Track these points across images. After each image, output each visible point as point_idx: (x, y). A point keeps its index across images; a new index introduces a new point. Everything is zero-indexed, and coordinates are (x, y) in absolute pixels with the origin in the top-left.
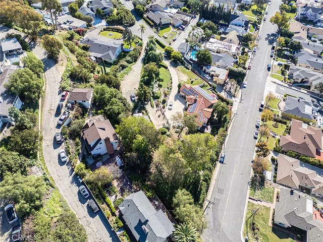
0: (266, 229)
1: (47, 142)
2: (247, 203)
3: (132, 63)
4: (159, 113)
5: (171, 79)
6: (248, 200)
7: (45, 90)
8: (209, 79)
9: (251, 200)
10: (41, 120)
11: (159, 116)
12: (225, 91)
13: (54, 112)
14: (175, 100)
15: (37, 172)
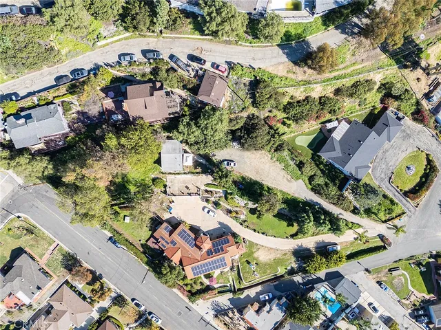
0: (25, 242)
1: (154, 44)
2: (55, 239)
3: (310, 184)
4: (193, 190)
5: (263, 233)
6: (57, 242)
7: (241, 45)
8: (261, 297)
9: (55, 245)
10: (188, 38)
11: (187, 187)
12: (230, 309)
13: (196, 53)
14: (220, 223)
15: (109, 31)
